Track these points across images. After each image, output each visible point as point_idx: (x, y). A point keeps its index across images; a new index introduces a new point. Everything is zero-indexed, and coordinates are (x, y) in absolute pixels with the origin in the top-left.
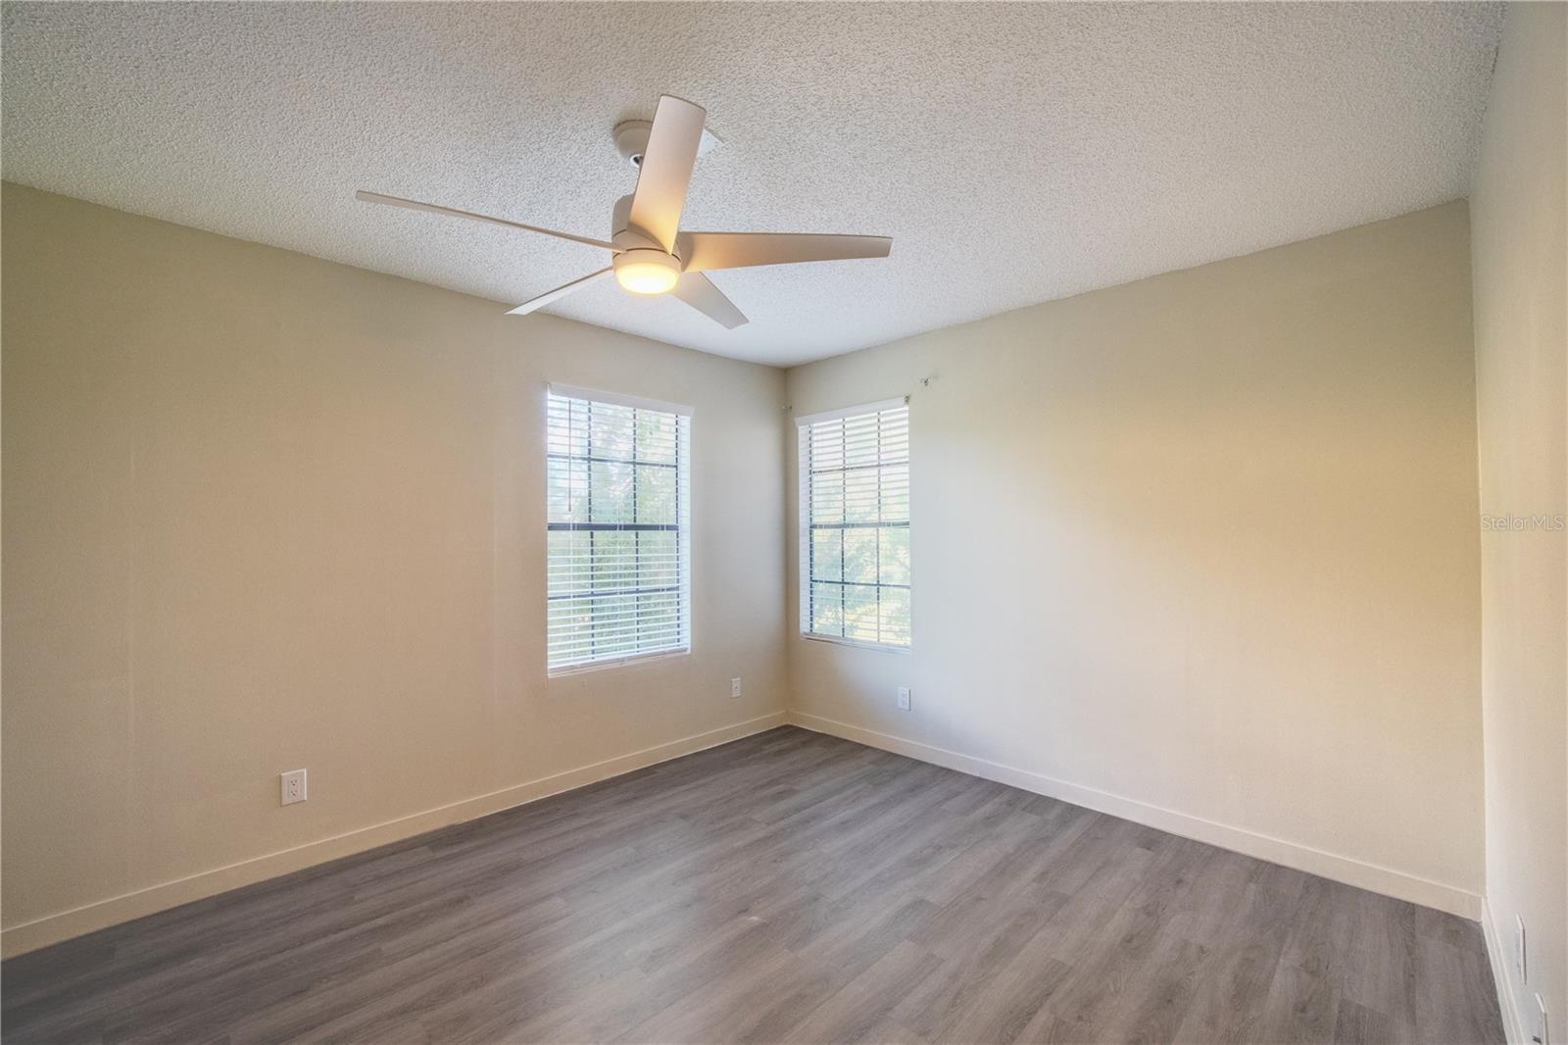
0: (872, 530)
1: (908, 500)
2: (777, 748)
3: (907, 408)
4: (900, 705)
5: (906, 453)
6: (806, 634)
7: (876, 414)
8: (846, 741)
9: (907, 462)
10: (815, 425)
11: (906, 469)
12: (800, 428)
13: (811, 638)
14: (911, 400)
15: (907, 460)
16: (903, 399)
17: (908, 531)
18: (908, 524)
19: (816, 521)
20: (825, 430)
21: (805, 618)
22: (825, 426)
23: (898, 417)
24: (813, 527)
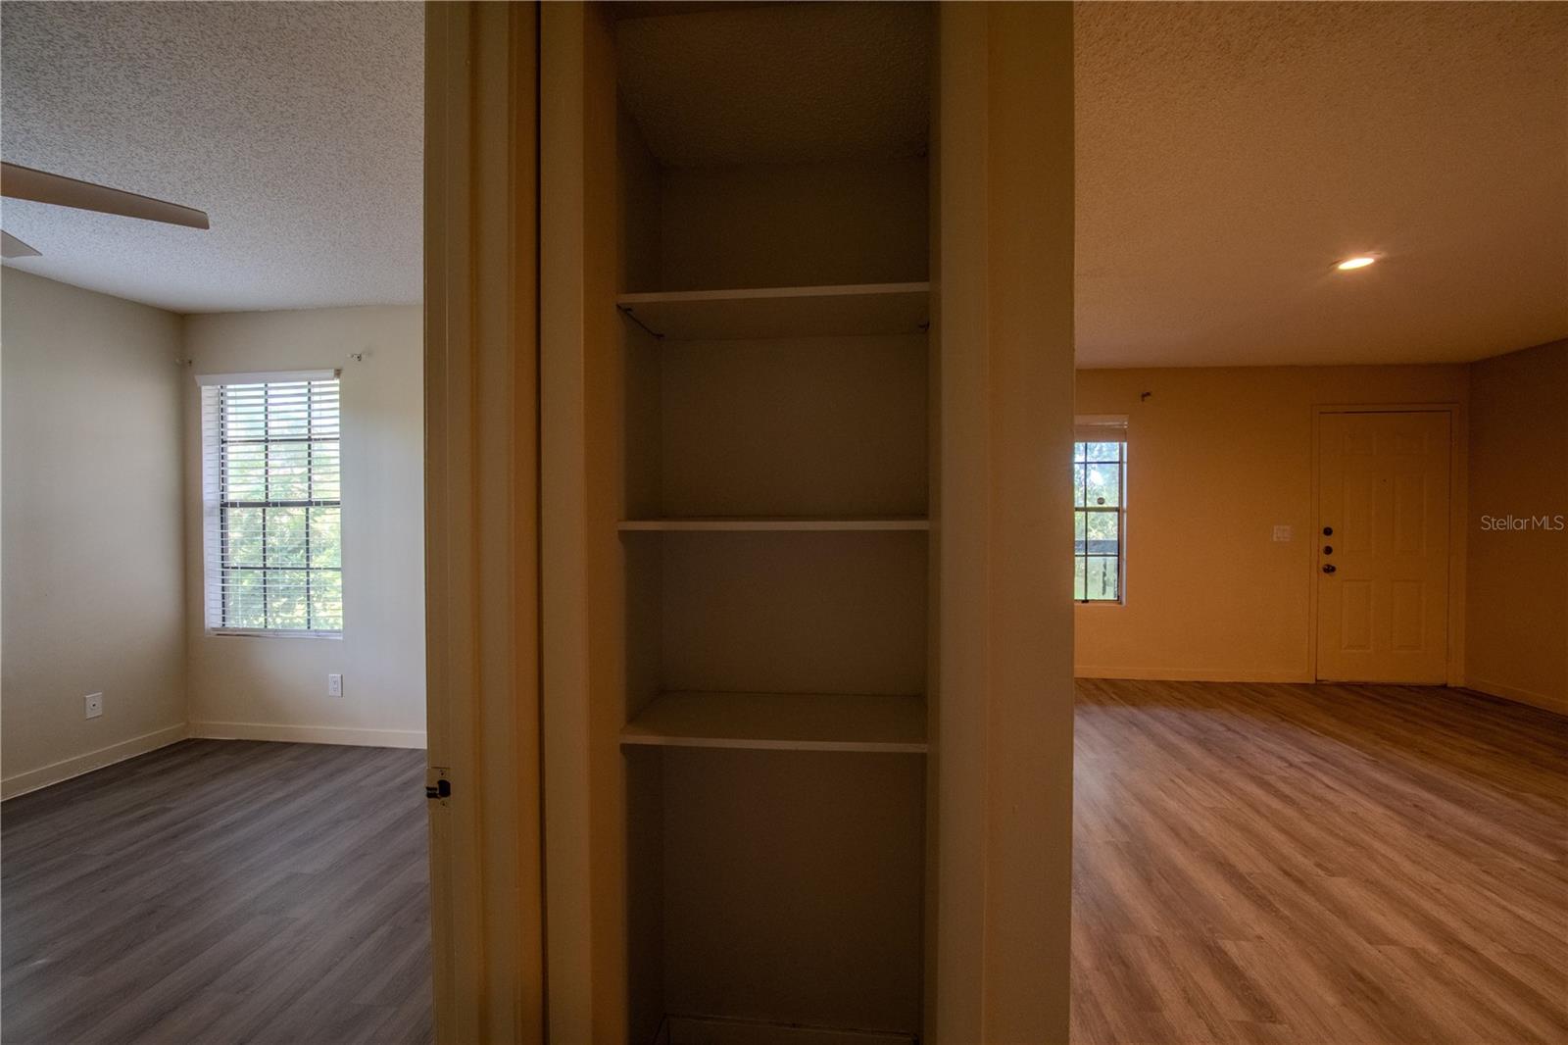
0: (300, 511)
1: (338, 479)
2: (160, 768)
3: (337, 381)
4: (331, 692)
5: (337, 429)
6: (214, 629)
7: (306, 383)
8: (268, 742)
9: (337, 439)
10: (229, 387)
11: (336, 446)
12: (203, 388)
13: (223, 633)
14: (342, 375)
15: (338, 436)
16: (332, 373)
17: (338, 510)
18: (338, 503)
19: (231, 497)
20: (239, 394)
21: (213, 611)
22: (240, 390)
23: (329, 389)
24: (224, 506)
